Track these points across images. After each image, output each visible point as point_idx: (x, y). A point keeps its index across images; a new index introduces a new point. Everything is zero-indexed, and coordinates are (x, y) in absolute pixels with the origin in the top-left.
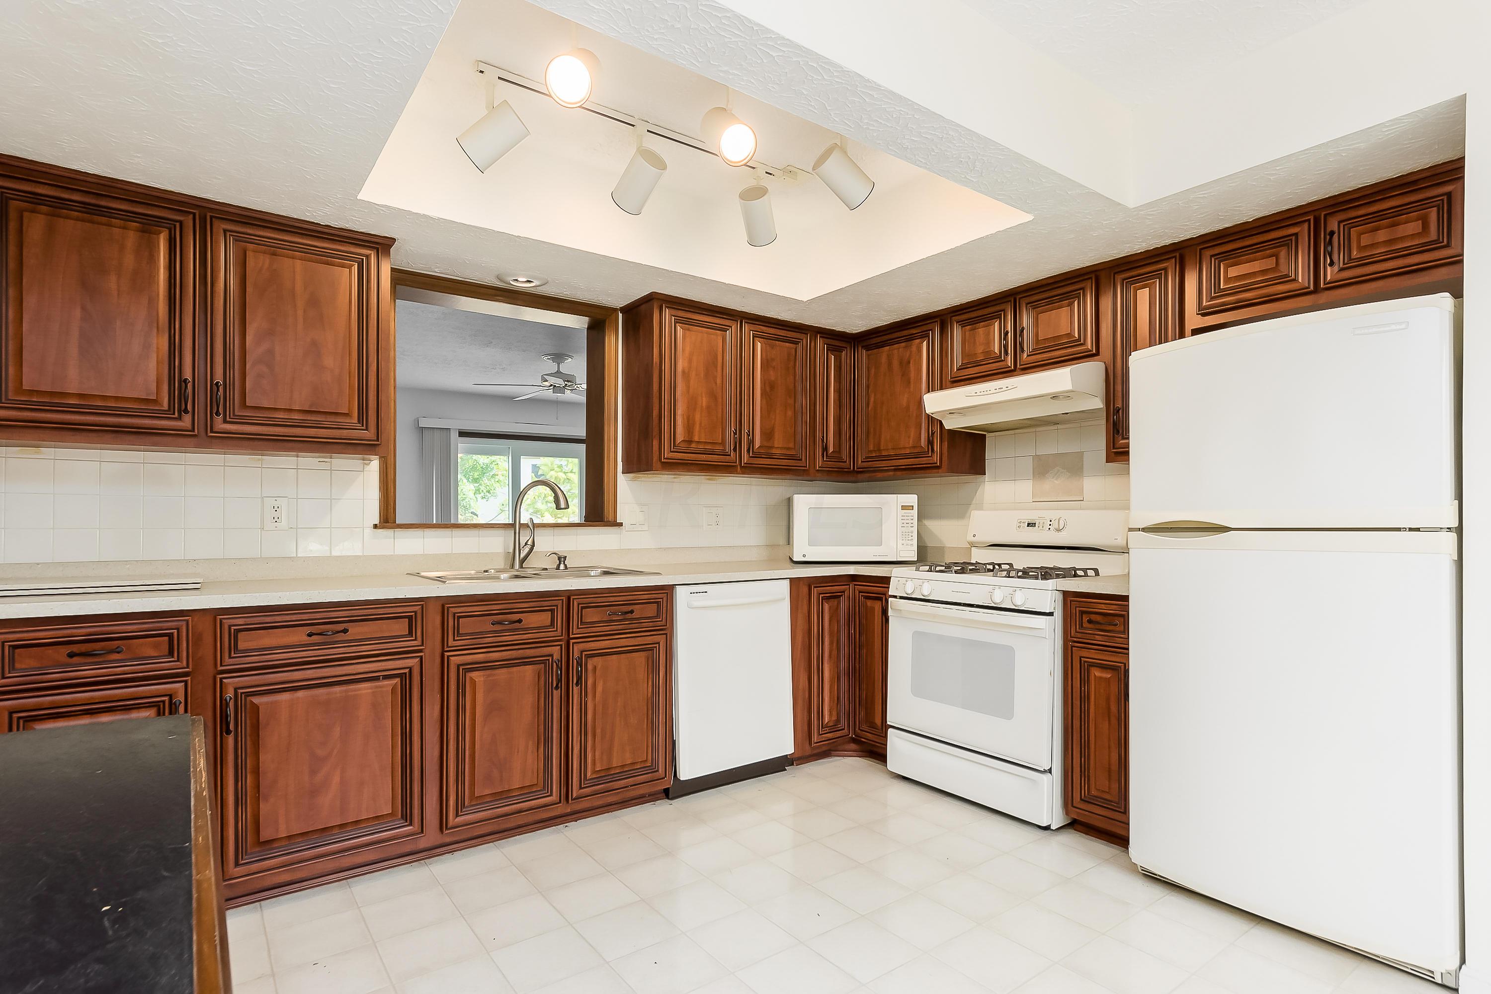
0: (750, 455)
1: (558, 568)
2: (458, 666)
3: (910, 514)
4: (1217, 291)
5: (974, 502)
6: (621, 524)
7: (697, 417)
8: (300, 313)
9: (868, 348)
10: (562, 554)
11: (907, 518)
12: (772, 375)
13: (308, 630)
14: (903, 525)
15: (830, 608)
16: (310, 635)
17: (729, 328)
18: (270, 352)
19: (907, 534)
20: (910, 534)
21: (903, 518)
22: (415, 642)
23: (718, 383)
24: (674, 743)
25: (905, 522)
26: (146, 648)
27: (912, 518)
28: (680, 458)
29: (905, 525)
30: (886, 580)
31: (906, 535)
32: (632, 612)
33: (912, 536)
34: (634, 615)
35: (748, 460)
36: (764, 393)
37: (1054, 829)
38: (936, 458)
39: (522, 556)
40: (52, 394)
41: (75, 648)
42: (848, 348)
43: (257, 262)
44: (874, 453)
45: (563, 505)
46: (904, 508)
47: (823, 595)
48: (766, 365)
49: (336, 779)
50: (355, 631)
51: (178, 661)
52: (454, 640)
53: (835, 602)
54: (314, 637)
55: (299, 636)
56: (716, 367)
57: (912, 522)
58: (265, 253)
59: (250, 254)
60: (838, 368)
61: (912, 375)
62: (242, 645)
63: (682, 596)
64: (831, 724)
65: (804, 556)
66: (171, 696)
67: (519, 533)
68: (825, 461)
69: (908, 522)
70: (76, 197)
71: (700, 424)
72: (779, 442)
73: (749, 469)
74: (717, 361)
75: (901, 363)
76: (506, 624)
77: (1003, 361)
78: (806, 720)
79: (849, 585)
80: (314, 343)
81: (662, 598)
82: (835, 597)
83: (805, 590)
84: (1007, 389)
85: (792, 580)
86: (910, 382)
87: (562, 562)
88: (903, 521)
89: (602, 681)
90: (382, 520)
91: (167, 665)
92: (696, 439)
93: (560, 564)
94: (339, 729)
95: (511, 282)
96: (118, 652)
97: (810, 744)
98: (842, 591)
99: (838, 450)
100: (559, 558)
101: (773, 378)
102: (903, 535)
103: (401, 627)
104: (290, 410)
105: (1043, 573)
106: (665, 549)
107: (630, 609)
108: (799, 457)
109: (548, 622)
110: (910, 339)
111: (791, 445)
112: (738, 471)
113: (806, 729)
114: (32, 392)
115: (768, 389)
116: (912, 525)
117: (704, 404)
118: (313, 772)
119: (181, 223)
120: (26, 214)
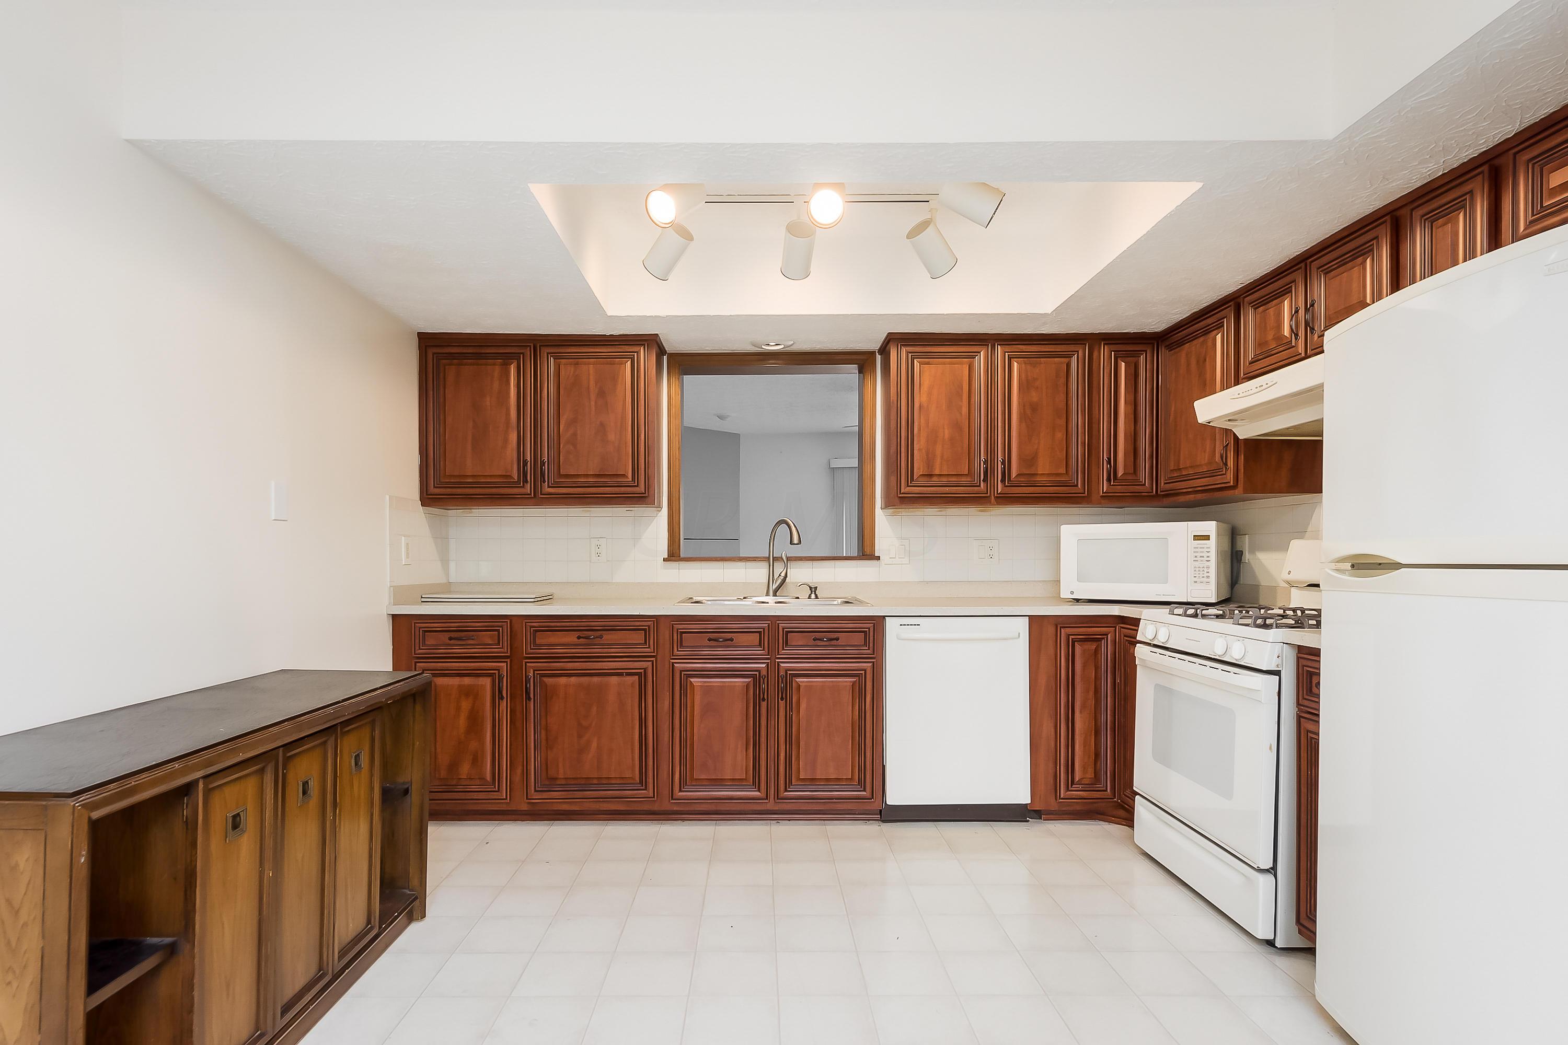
0: (1005, 483)
1: (810, 597)
2: (681, 672)
3: (1205, 546)
4: (1535, 213)
5: (1309, 529)
6: (878, 558)
7: (938, 450)
8: (593, 403)
9: (1170, 347)
10: (813, 585)
11: (1202, 550)
12: (1034, 396)
13: (578, 634)
14: (1196, 559)
15: (1084, 652)
16: (579, 638)
17: (977, 354)
18: (575, 434)
19: (1197, 569)
20: (1206, 570)
21: (1197, 550)
22: (649, 649)
23: (963, 413)
24: (884, 767)
25: (1199, 555)
26: (487, 638)
27: (1208, 550)
28: (917, 491)
29: (1198, 559)
30: (1136, 622)
31: (1199, 571)
32: (837, 639)
33: (1208, 572)
34: (839, 642)
35: (1002, 489)
36: (1023, 417)
37: (1279, 947)
38: (1230, 477)
39: (774, 587)
40: (460, 476)
41: (453, 635)
42: (1148, 350)
43: (567, 371)
44: (1175, 473)
45: (796, 541)
46: (1197, 538)
47: (1073, 637)
48: (1025, 386)
49: (594, 745)
50: (608, 637)
51: (502, 648)
52: (678, 651)
53: (1093, 646)
54: (581, 640)
55: (572, 638)
56: (961, 396)
57: (1208, 554)
58: (571, 364)
59: (562, 367)
60: (1133, 377)
61: (1208, 376)
62: (538, 642)
63: (891, 626)
64: (1086, 781)
65: (1072, 593)
66: (499, 670)
67: (773, 566)
68: (1112, 485)
69: (1202, 554)
70: (470, 350)
71: (942, 457)
72: (1044, 467)
73: (1006, 499)
74: (962, 391)
75: (1198, 362)
76: (721, 641)
77: (1294, 347)
78: (1051, 771)
79: (1115, 627)
80: (602, 424)
81: (869, 628)
82: (1088, 639)
83: (1051, 630)
84: (1267, 386)
85: (1032, 618)
86: (1206, 385)
87: (813, 592)
88: (1196, 554)
89: (805, 700)
90: (669, 556)
91: (495, 650)
92: (937, 472)
93: (811, 593)
94: (596, 708)
95: (763, 347)
96: (473, 639)
97: (1056, 799)
98: (1104, 633)
99: (1132, 471)
100: (811, 588)
101: (1035, 399)
102: (1195, 571)
103: (638, 637)
104: (587, 476)
105: (1300, 622)
106: (927, 582)
107: (835, 637)
108: (1074, 483)
109: (757, 642)
110: (1207, 332)
111: (1063, 471)
112: (992, 502)
113: (1052, 781)
114: (451, 476)
115: (1028, 412)
116: (1208, 559)
117: (947, 436)
118: (580, 736)
119: (523, 353)
120: (447, 367)
